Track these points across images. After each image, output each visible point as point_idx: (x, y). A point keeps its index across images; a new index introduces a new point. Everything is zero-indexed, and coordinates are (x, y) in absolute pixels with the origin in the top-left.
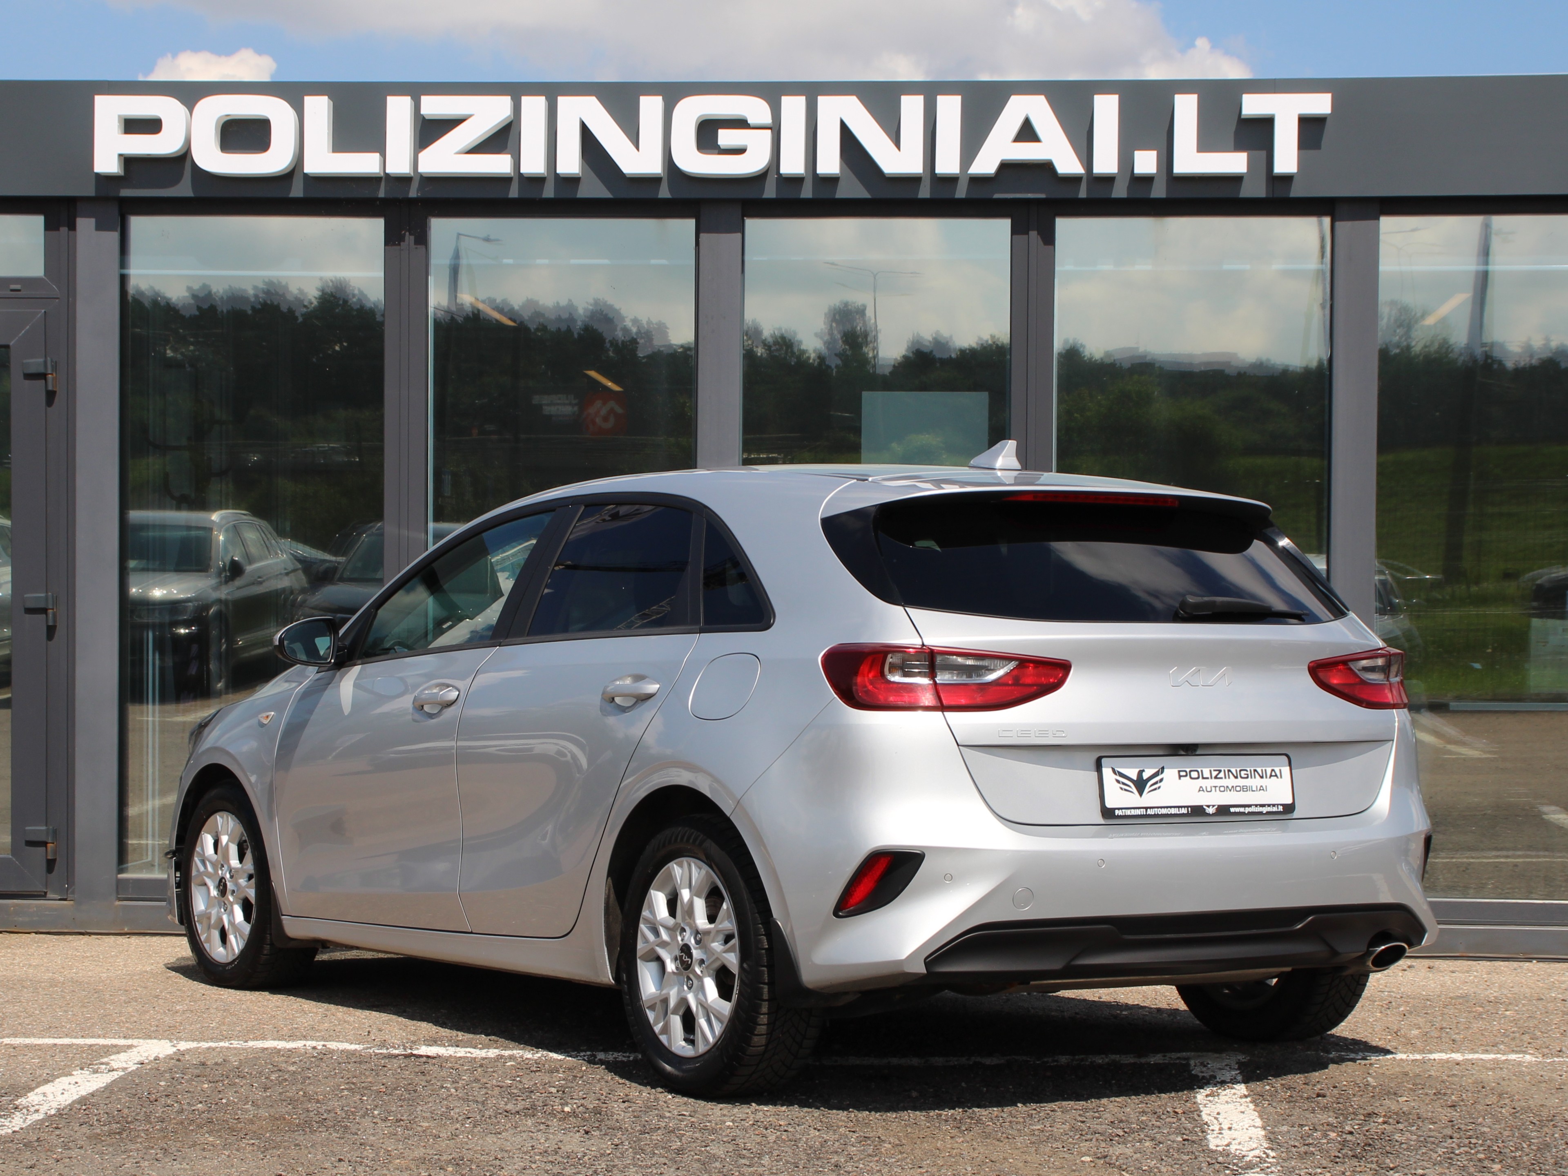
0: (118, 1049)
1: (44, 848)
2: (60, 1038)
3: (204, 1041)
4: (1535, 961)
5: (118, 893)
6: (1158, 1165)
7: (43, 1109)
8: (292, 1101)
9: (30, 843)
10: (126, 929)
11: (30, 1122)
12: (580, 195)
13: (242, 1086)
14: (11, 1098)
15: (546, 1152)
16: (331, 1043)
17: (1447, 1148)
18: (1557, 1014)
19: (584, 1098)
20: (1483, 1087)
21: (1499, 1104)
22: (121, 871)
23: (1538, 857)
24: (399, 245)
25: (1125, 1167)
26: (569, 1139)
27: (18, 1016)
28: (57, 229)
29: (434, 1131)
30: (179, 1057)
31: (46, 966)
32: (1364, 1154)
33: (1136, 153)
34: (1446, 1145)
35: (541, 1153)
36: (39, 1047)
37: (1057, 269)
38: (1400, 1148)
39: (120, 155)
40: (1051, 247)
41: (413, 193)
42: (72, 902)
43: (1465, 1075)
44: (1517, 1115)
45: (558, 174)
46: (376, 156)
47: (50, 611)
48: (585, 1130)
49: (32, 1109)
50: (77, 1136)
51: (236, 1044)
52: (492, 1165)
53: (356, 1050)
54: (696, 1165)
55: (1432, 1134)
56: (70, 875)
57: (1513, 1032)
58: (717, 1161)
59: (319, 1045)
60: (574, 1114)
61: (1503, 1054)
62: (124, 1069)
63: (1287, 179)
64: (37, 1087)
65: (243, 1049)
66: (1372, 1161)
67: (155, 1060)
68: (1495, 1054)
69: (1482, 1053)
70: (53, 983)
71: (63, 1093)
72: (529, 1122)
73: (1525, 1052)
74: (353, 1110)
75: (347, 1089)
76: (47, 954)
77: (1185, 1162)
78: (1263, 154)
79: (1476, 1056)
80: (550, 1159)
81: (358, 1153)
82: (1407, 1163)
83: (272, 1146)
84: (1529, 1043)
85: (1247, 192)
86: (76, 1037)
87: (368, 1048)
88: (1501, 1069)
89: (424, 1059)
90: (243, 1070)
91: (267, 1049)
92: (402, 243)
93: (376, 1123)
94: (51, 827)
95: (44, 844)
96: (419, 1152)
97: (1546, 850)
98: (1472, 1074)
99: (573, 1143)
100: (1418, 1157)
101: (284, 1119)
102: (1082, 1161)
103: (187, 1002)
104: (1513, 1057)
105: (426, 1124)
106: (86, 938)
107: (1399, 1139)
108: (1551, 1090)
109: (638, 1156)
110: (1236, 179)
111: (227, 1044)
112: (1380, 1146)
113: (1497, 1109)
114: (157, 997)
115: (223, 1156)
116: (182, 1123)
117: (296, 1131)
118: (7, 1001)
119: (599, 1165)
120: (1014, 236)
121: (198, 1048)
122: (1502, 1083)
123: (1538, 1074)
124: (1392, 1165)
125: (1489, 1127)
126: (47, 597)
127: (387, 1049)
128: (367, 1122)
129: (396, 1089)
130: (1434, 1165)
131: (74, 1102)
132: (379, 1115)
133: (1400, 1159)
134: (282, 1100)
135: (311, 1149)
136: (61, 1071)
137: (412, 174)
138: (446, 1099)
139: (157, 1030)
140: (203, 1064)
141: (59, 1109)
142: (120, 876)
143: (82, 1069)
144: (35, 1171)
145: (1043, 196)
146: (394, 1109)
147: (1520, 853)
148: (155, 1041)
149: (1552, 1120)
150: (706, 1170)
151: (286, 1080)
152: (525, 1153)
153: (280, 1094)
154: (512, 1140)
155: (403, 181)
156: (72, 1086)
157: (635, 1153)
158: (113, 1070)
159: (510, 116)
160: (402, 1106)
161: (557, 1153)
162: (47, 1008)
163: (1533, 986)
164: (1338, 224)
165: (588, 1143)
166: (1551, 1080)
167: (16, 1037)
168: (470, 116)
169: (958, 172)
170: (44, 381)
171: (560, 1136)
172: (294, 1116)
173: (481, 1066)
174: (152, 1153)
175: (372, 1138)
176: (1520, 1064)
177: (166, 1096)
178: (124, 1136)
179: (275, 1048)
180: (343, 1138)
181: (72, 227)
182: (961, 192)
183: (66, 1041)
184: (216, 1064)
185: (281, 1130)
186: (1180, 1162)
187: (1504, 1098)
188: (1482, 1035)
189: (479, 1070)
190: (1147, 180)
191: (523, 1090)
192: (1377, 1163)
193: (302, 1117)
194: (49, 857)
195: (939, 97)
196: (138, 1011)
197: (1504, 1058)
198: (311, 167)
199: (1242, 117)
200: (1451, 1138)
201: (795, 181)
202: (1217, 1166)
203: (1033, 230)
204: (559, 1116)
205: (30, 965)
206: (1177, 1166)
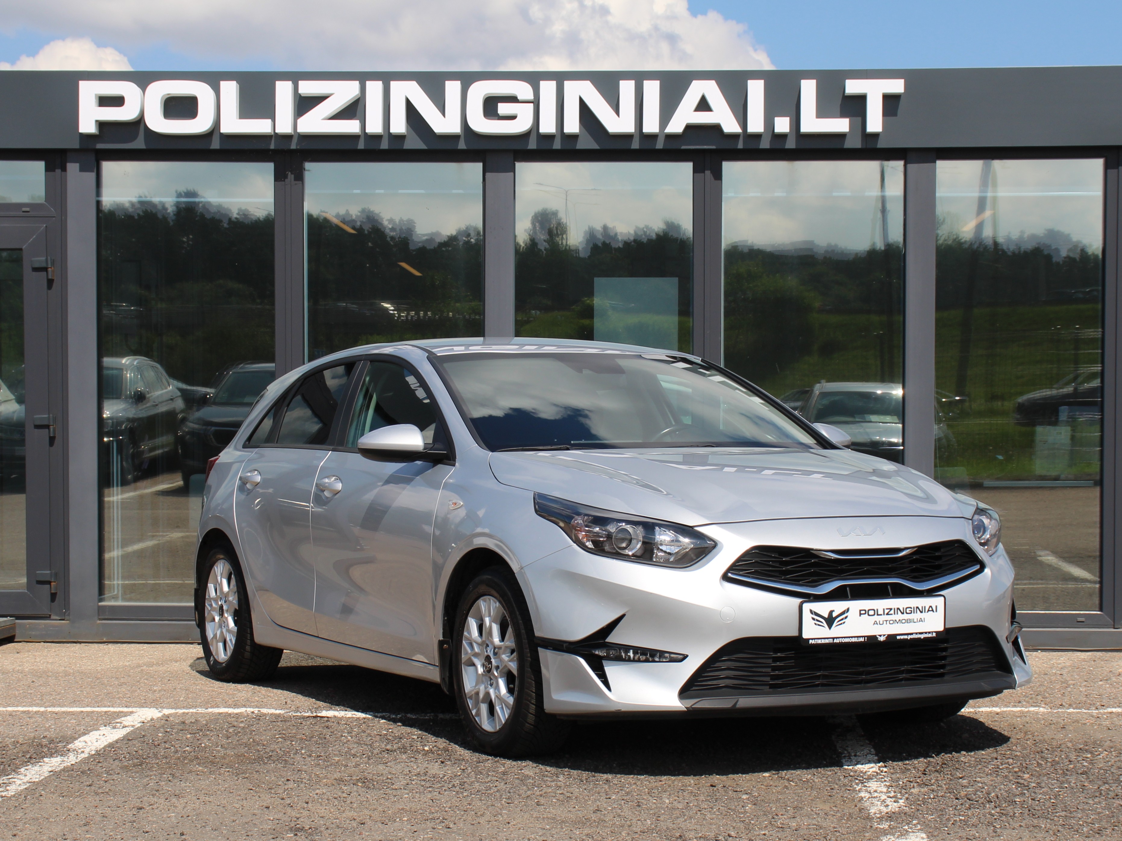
0: (126, 714)
1: (49, 586)
2: (84, 707)
3: (179, 708)
4: (1039, 651)
5: (99, 615)
6: (812, 778)
7: (87, 750)
8: (246, 745)
9: (40, 582)
10: (105, 639)
11: (80, 759)
12: (405, 147)
13: (212, 736)
14: (64, 744)
15: (419, 774)
16: (263, 709)
17: (994, 765)
18: (1058, 683)
19: (436, 742)
20: (1015, 728)
21: (1025, 738)
22: (101, 600)
23: (1037, 584)
24: (284, 181)
25: (791, 779)
26: (431, 767)
27: (51, 694)
28: (53, 170)
29: (343, 762)
30: (166, 718)
31: (58, 663)
32: (942, 770)
33: (776, 118)
34: (993, 763)
35: (416, 775)
36: (73, 713)
37: (723, 196)
38: (965, 765)
39: (97, 121)
40: (720, 181)
41: (293, 146)
42: (68, 621)
43: (1002, 721)
44: (1037, 744)
45: (391, 133)
46: (269, 122)
47: (51, 427)
48: (441, 761)
49: (80, 751)
50: (114, 767)
51: (200, 710)
52: (386, 783)
53: (280, 714)
54: (517, 781)
55: (984, 757)
56: (66, 604)
57: (1031, 694)
58: (529, 778)
59: (256, 711)
60: (431, 751)
61: (1026, 708)
62: (133, 726)
63: (875, 136)
64: (79, 737)
65: (206, 714)
66: (948, 774)
67: (152, 720)
68: (1020, 707)
69: (1012, 707)
70: (67, 674)
71: (97, 741)
72: (404, 757)
73: (1039, 706)
74: (288, 750)
75: (280, 737)
76: (56, 655)
77: (829, 776)
78: (859, 119)
79: (1009, 709)
80: (423, 778)
81: (298, 776)
82: (970, 774)
83: (241, 772)
84: (1042, 701)
85: (849, 144)
86: (94, 707)
87: (287, 712)
88: (1025, 716)
89: (326, 719)
90: (210, 726)
91: (222, 713)
92: (286, 180)
93: (304, 758)
94: (53, 572)
95: (49, 583)
96: (337, 775)
97: (1042, 580)
98: (1007, 720)
99: (435, 769)
100: (977, 771)
101: (245, 756)
102: (764, 776)
103: (159, 685)
104: (1032, 709)
105: (337, 758)
106: (78, 645)
107: (964, 760)
108: (1058, 729)
109: (479, 776)
110: (841, 136)
111: (194, 711)
112: (951, 765)
113: (1024, 741)
114: (139, 681)
115: (211, 778)
116: (179, 759)
117: (254, 763)
118: (41, 685)
119: (455, 781)
120: (695, 174)
121: (177, 713)
122: (1026, 725)
123: (1049, 720)
124: (961, 776)
125: (1020, 752)
126: (49, 417)
127: (301, 713)
128: (298, 757)
129: (312, 737)
130: (987, 775)
131: (105, 747)
132: (305, 753)
133: (965, 772)
134: (240, 745)
135: (267, 774)
136: (92, 728)
137: (293, 133)
138: (346, 743)
139: (145, 702)
140: (184, 723)
141: (97, 751)
142: (100, 604)
143: (105, 726)
144: (93, 788)
145: (714, 147)
146: (314, 749)
147: (1025, 582)
148: (147, 709)
149: (1059, 748)
150: (524, 784)
151: (239, 732)
152: (406, 775)
153: (238, 741)
154: (396, 768)
155: (287, 137)
156: (101, 736)
157: (476, 775)
158: (126, 727)
159: (358, 94)
160: (318, 748)
161: (426, 775)
162: (68, 689)
163: (1040, 666)
164: (909, 166)
165: (445, 768)
166: (1058, 723)
167: (54, 707)
168: (331, 95)
169: (658, 131)
170: (45, 273)
171: (425, 765)
172: (251, 754)
173: (364, 723)
174: (165, 777)
175: (304, 767)
176: (1037, 713)
177: (165, 742)
178: (144, 766)
179: (227, 713)
180: (286, 767)
181: (64, 169)
182: (660, 145)
183: (89, 709)
184: (191, 722)
185: (244, 762)
186: (826, 776)
187: (1028, 734)
188: (1011, 696)
189: (364, 725)
190: (783, 136)
191: (395, 737)
192: (951, 774)
193: (256, 754)
194: (53, 592)
195: (645, 82)
196: (129, 691)
197: (1027, 710)
198: (225, 129)
199: (846, 95)
200: (996, 759)
201: (549, 137)
202: (850, 778)
203: (707, 170)
204: (422, 753)
205: (48, 662)
206: (825, 778)
